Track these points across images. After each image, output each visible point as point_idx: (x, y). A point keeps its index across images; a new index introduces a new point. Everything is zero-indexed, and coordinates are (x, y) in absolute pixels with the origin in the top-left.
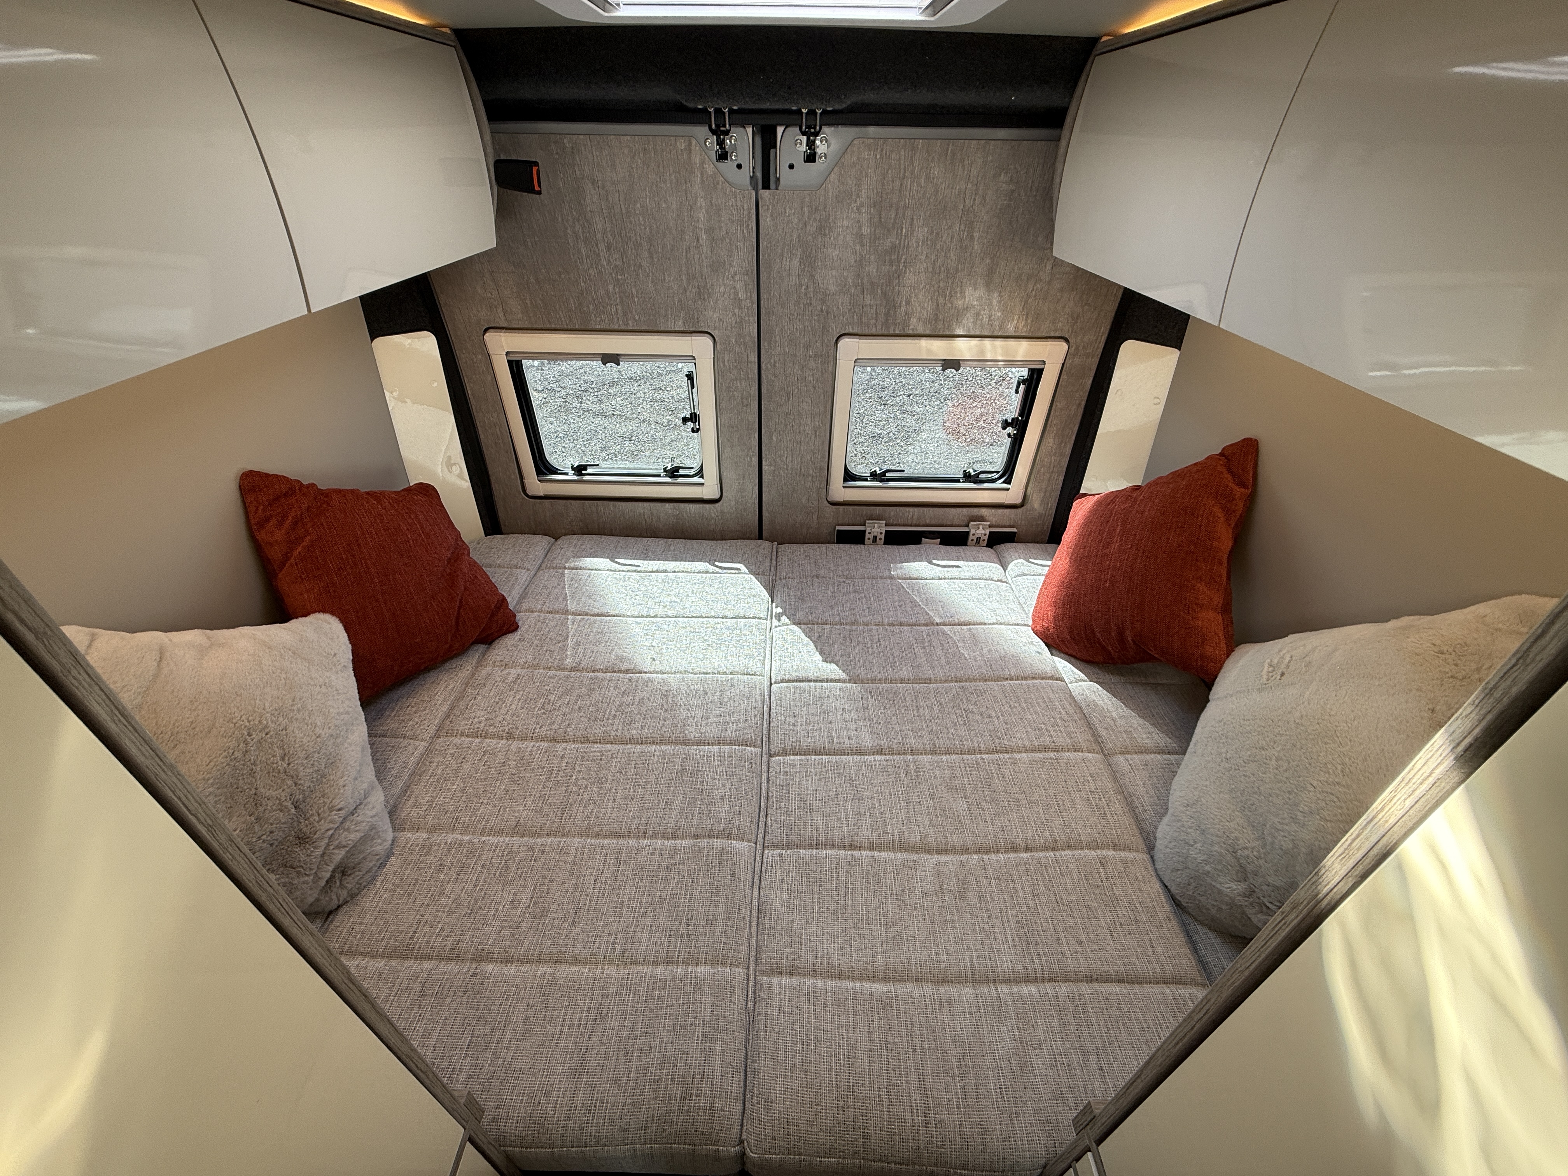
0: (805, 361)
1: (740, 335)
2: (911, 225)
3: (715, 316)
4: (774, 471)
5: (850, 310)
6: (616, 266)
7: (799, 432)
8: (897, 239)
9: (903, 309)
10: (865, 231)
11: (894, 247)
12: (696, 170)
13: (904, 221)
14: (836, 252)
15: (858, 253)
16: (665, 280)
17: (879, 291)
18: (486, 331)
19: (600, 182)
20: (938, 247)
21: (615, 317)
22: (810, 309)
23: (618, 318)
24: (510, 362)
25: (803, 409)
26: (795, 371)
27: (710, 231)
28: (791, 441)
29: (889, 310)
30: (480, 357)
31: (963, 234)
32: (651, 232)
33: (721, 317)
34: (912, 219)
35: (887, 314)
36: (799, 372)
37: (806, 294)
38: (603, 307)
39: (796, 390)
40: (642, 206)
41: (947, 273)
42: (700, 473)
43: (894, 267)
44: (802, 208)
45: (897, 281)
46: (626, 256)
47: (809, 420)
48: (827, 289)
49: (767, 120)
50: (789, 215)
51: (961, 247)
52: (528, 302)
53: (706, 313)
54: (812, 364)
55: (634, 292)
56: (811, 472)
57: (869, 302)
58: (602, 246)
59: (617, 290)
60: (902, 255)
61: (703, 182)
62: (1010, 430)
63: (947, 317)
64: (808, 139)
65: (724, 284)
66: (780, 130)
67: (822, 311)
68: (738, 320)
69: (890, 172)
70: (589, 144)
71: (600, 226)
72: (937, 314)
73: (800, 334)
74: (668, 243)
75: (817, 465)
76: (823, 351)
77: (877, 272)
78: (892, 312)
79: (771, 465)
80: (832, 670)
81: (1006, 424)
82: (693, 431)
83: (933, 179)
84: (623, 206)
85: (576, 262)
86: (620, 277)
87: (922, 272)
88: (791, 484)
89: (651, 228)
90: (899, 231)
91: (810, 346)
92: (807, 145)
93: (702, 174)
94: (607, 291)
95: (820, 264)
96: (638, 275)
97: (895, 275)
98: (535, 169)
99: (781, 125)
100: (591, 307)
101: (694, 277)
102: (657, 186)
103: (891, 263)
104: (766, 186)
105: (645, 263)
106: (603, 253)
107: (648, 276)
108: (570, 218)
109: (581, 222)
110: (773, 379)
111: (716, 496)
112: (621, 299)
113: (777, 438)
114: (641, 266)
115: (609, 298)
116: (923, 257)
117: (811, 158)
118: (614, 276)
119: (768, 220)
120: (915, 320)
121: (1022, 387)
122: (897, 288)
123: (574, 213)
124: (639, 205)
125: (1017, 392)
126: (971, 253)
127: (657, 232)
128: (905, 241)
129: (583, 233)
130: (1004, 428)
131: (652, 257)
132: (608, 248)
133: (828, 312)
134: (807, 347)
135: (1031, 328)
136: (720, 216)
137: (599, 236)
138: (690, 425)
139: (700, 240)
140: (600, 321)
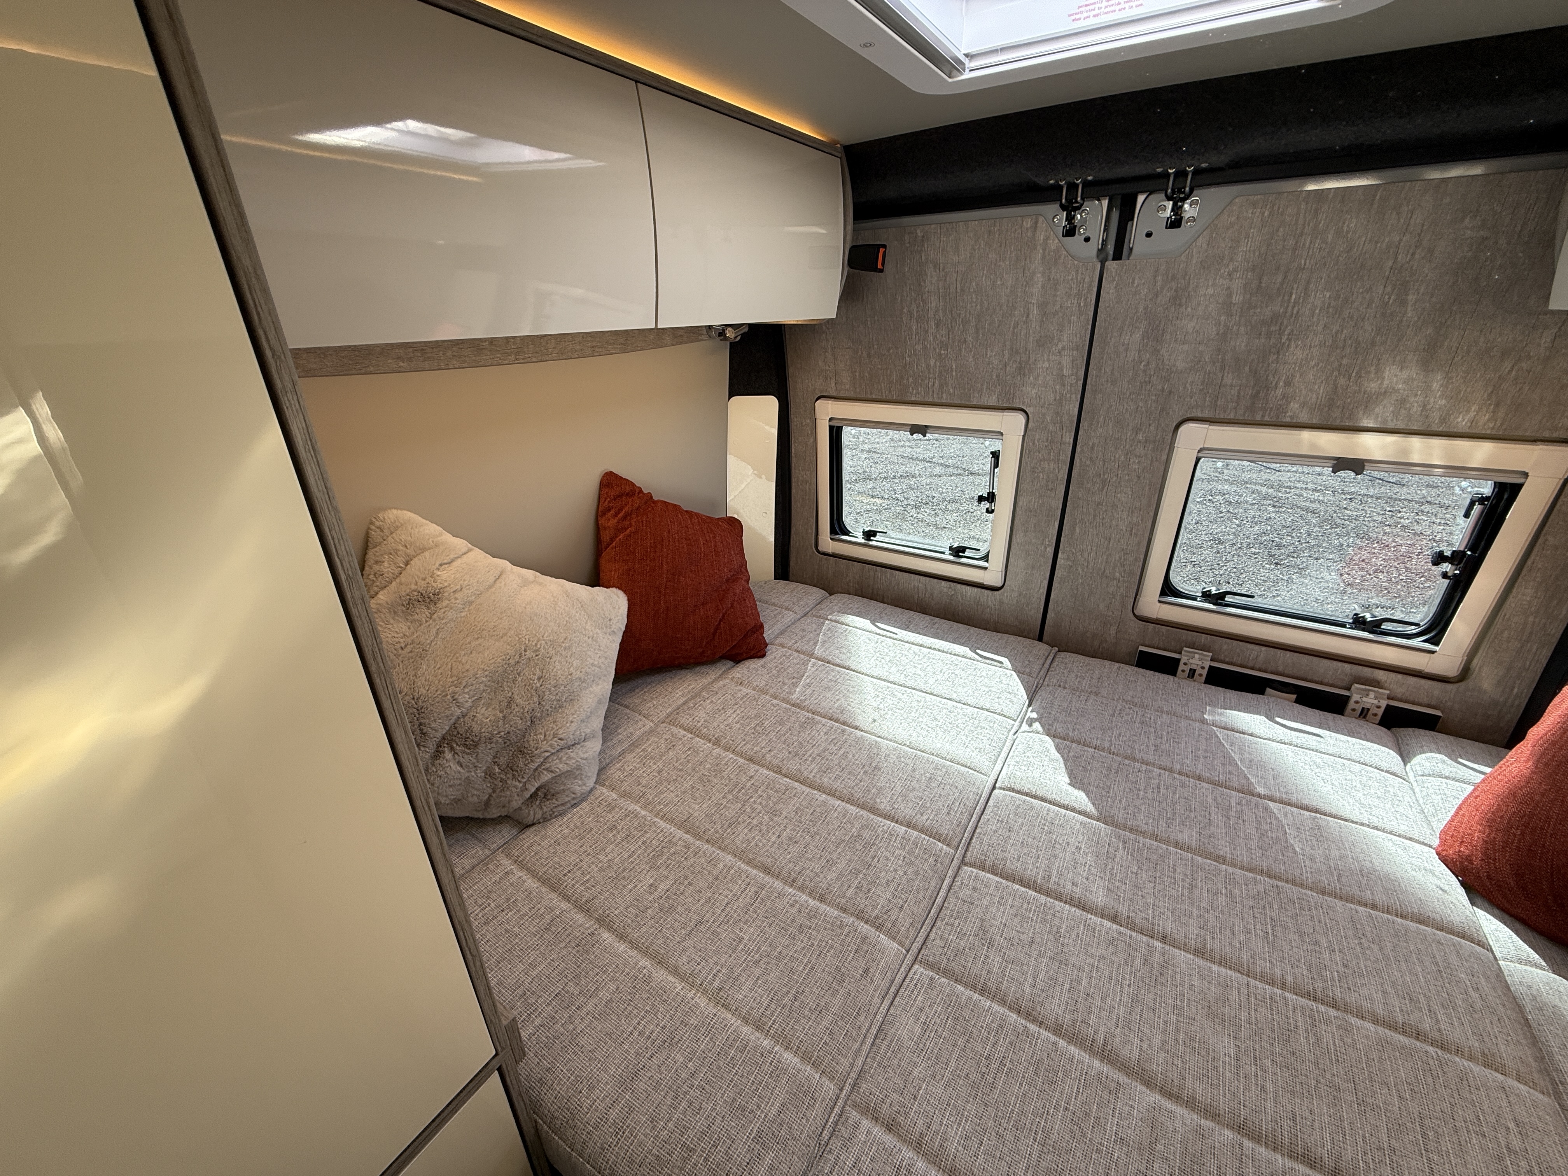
0: (1131, 446)
1: (1057, 413)
2: (1306, 289)
3: (1033, 393)
4: (1071, 567)
5: (1201, 390)
6: (941, 342)
7: (1110, 527)
8: (1281, 306)
9: (1279, 392)
10: (1237, 298)
11: (1275, 317)
12: (1039, 247)
13: (1295, 286)
14: (1193, 324)
15: (1222, 323)
16: (986, 355)
17: (1247, 369)
18: (817, 399)
19: (941, 265)
20: (1346, 314)
21: (931, 390)
22: (1148, 387)
23: (933, 392)
24: (831, 428)
25: (1119, 500)
26: (1117, 456)
27: (1042, 306)
28: (1097, 534)
29: (1258, 392)
30: (808, 421)
31: (1389, 298)
32: (981, 308)
33: (1039, 393)
34: (1309, 282)
35: (1255, 396)
36: (1122, 458)
37: (1145, 371)
38: (922, 380)
39: (1115, 479)
40: (977, 285)
41: (1356, 348)
42: (986, 558)
43: (1273, 341)
44: (1155, 277)
45: (1276, 356)
46: (953, 332)
47: (1125, 514)
48: (1174, 366)
49: (1128, 189)
50: (1137, 286)
51: (1383, 314)
52: (857, 374)
53: (1024, 388)
54: (1140, 450)
55: (954, 367)
56: (1117, 575)
57: (1229, 382)
58: (932, 323)
59: (938, 364)
60: (1286, 327)
61: (1044, 257)
62: (1446, 567)
63: (1349, 404)
64: (1175, 205)
65: (1049, 360)
66: (1141, 198)
67: (1163, 390)
68: (1058, 398)
69: (1281, 230)
70: (939, 231)
71: (934, 304)
72: (1333, 399)
73: (1131, 415)
74: (996, 319)
75: (1127, 568)
76: (1157, 434)
77: (1246, 346)
78: (1262, 395)
79: (1068, 559)
80: (1079, 798)
81: (1439, 558)
82: (988, 511)
83: (1348, 232)
84: (958, 286)
85: (906, 338)
86: (943, 352)
87: (1315, 346)
88: (1088, 585)
89: (981, 305)
90: (1286, 298)
91: (1141, 430)
92: (1172, 210)
93: (1044, 250)
94: (928, 365)
95: (1168, 337)
96: (960, 350)
97: (1273, 350)
98: (882, 250)
99: (1143, 192)
100: (911, 380)
101: (1017, 352)
102: (995, 264)
103: (1269, 335)
104: (1118, 256)
105: (970, 339)
106: (932, 329)
107: (971, 351)
108: (908, 299)
109: (917, 302)
110: (1088, 463)
111: (999, 584)
112: (940, 372)
113: (1081, 530)
114: (965, 341)
115: (929, 372)
116: (1320, 328)
117: (1175, 223)
118: (937, 350)
119: (1111, 292)
120: (1296, 406)
121: (1477, 508)
122: (1274, 365)
123: (913, 294)
124: (974, 284)
125: (1467, 515)
126: (1401, 321)
127: (988, 309)
128: (1294, 307)
129: (917, 312)
130: (1436, 563)
131: (977, 333)
132: (937, 325)
133: (1170, 392)
134: (1137, 430)
135: (1502, 424)
136: (1056, 290)
137: (931, 314)
138: (985, 505)
139: (1031, 316)
140: (916, 394)
